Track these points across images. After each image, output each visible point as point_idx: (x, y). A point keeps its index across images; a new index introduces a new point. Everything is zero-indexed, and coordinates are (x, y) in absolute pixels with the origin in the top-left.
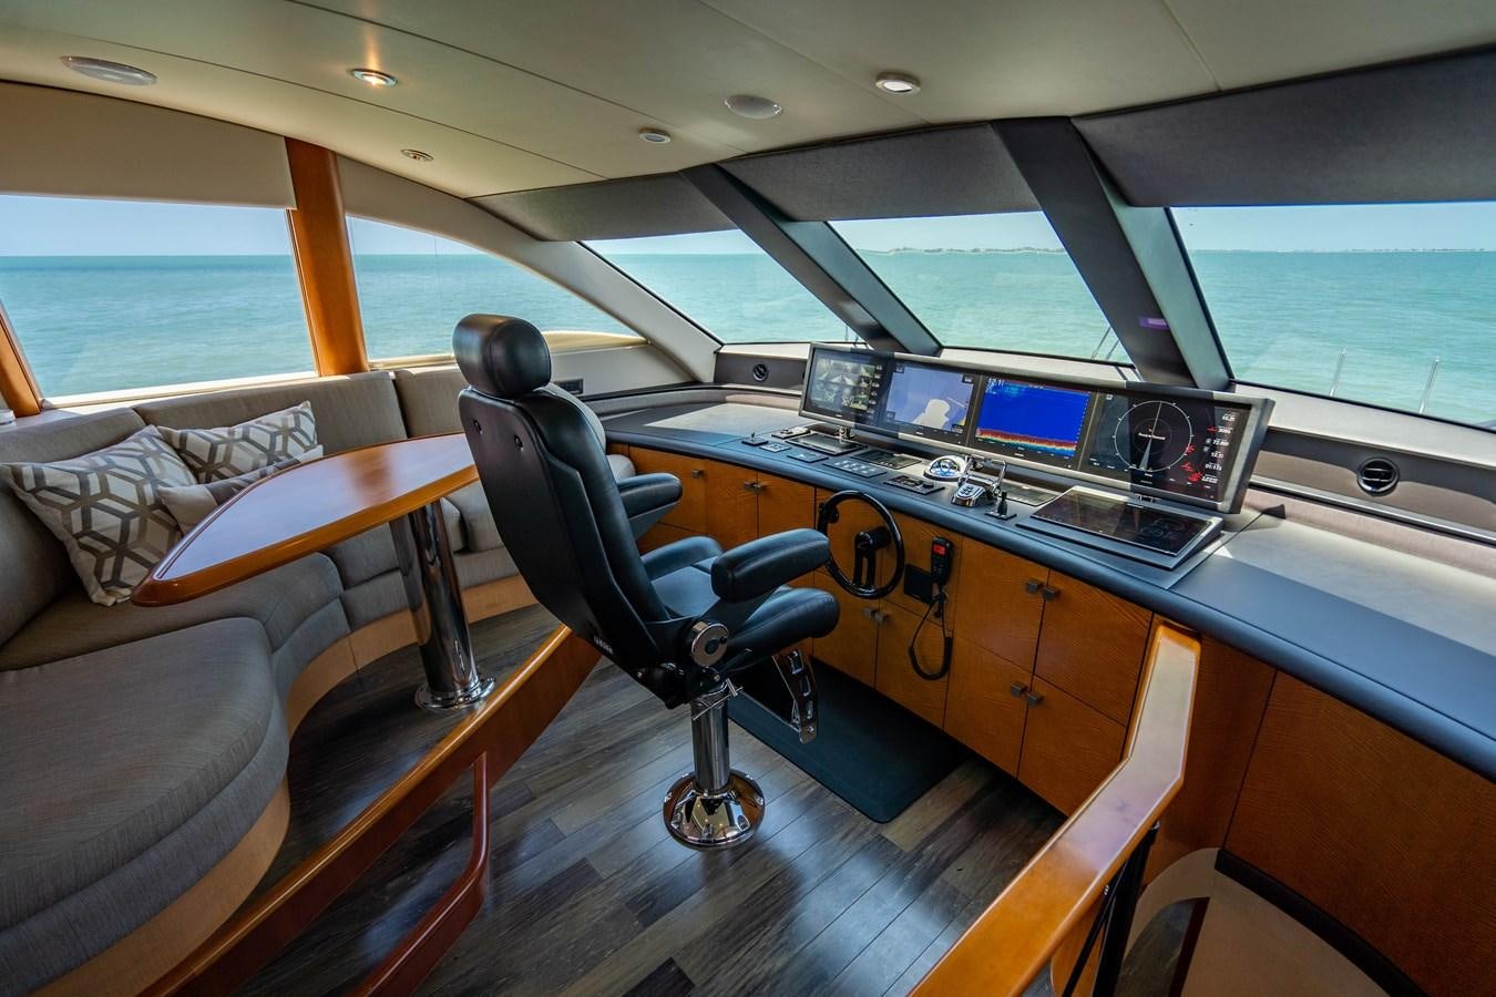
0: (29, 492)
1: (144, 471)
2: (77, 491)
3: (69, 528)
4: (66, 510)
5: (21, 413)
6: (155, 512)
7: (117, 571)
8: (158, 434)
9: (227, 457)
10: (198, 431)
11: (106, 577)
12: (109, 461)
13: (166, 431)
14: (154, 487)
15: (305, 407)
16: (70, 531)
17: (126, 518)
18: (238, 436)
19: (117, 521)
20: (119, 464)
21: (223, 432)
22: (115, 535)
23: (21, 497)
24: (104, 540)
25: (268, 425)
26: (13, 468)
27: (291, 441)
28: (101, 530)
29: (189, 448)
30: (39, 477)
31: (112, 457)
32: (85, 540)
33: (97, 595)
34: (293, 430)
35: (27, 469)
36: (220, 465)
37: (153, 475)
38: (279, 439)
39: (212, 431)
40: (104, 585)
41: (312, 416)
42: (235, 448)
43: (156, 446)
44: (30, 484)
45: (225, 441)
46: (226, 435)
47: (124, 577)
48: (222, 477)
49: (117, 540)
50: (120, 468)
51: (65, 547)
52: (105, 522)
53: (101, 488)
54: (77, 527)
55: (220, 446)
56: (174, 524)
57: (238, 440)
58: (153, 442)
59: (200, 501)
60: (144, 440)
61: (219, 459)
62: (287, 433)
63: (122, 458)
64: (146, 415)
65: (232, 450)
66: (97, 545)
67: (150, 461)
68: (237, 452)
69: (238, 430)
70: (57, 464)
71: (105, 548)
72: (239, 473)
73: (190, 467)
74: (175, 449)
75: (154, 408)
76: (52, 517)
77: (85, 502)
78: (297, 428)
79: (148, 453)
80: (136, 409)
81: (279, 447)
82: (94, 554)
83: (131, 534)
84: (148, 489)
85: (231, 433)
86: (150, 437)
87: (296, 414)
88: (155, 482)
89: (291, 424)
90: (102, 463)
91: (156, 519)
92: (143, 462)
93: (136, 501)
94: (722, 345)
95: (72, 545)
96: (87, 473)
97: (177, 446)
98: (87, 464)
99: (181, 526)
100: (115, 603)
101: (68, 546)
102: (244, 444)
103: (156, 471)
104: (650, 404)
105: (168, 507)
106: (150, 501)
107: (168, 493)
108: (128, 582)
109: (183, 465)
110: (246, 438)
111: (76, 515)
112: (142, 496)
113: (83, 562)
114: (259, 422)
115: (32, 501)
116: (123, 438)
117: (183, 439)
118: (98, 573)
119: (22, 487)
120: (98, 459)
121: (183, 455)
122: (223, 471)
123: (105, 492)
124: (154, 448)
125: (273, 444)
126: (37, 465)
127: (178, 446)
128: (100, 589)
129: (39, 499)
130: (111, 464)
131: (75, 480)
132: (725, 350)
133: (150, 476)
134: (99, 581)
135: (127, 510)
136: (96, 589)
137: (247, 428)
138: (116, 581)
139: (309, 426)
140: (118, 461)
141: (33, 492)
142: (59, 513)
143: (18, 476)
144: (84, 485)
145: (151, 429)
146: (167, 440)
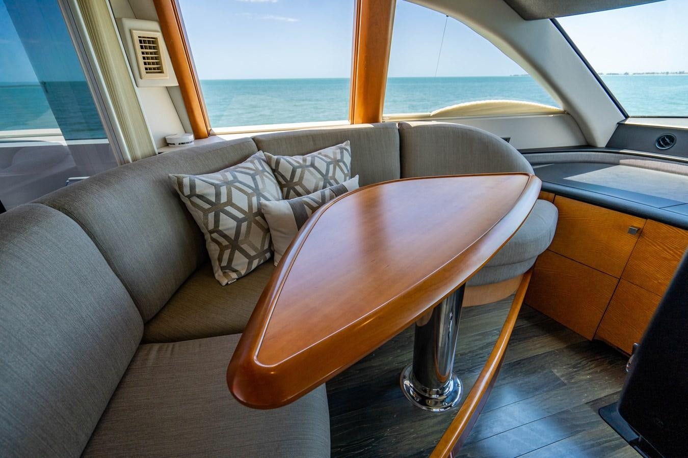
0: (186, 197)
1: (254, 187)
2: (213, 199)
3: (206, 225)
4: (206, 212)
5: (198, 136)
6: (257, 218)
7: (230, 260)
8: (264, 158)
9: (301, 178)
10: (285, 157)
11: (224, 264)
12: (235, 177)
13: (269, 156)
14: (258, 200)
15: (346, 145)
16: (207, 228)
17: (239, 221)
18: (308, 163)
19: (233, 224)
20: (240, 179)
21: (299, 158)
22: (231, 234)
23: (182, 200)
24: (225, 237)
25: (326, 156)
26: (178, 178)
27: (338, 169)
28: (225, 230)
29: (280, 170)
30: (193, 187)
31: (236, 173)
32: (215, 235)
33: (218, 274)
34: (339, 161)
35: (186, 181)
36: (296, 184)
37: (259, 190)
38: (331, 167)
39: (293, 157)
40: (222, 268)
41: (350, 151)
42: (306, 172)
43: (262, 166)
44: (187, 191)
45: (301, 166)
46: (301, 162)
47: (234, 264)
48: (299, 195)
49: (233, 238)
50: (241, 182)
51: (204, 236)
52: (228, 224)
53: (228, 198)
54: (211, 226)
55: (298, 170)
56: (266, 227)
57: (308, 166)
58: (261, 164)
59: (285, 214)
60: (256, 161)
61: (296, 179)
62: (336, 162)
63: (241, 175)
64: (259, 143)
65: (304, 173)
66: (221, 240)
67: (258, 177)
68: (307, 175)
69: (309, 157)
70: (204, 177)
71: (225, 243)
72: (308, 192)
73: (279, 182)
74: (272, 169)
75: (263, 139)
76: (198, 215)
77: (217, 208)
78: (342, 160)
79: (257, 171)
80: (254, 139)
81: (330, 174)
82: (218, 245)
83: (241, 235)
84: (254, 200)
85: (305, 160)
86: (259, 159)
87: (342, 149)
88: (260, 195)
89: (339, 157)
90: (230, 178)
91: (257, 223)
92: (254, 179)
93: (246, 209)
94: (627, 117)
95: (207, 236)
96: (221, 186)
97: (274, 166)
98: (222, 178)
99: (271, 230)
100: (227, 284)
101: (206, 237)
102: (311, 169)
103: (260, 186)
104: (554, 160)
105: (265, 215)
106: (255, 210)
107: (266, 206)
108: (236, 268)
109: (275, 181)
110: (313, 165)
111: (211, 216)
112: (250, 207)
113: (213, 249)
114: (320, 154)
115: (188, 203)
116: (244, 159)
117: (278, 162)
118: (220, 260)
119: (183, 193)
120: (228, 175)
121: (276, 173)
122: (298, 188)
123: (230, 202)
124: (261, 168)
125: (328, 171)
126: (192, 177)
127: (274, 168)
128: (220, 270)
129: (192, 203)
130: (236, 179)
131: (212, 190)
132: (629, 122)
133: (257, 191)
134: (220, 265)
135: (240, 215)
136: (218, 270)
137: (313, 157)
138: (228, 268)
139: (348, 159)
140: (241, 177)
141: (189, 197)
142: (201, 214)
143: (180, 184)
144: (218, 195)
145: (260, 154)
146: (268, 162)
